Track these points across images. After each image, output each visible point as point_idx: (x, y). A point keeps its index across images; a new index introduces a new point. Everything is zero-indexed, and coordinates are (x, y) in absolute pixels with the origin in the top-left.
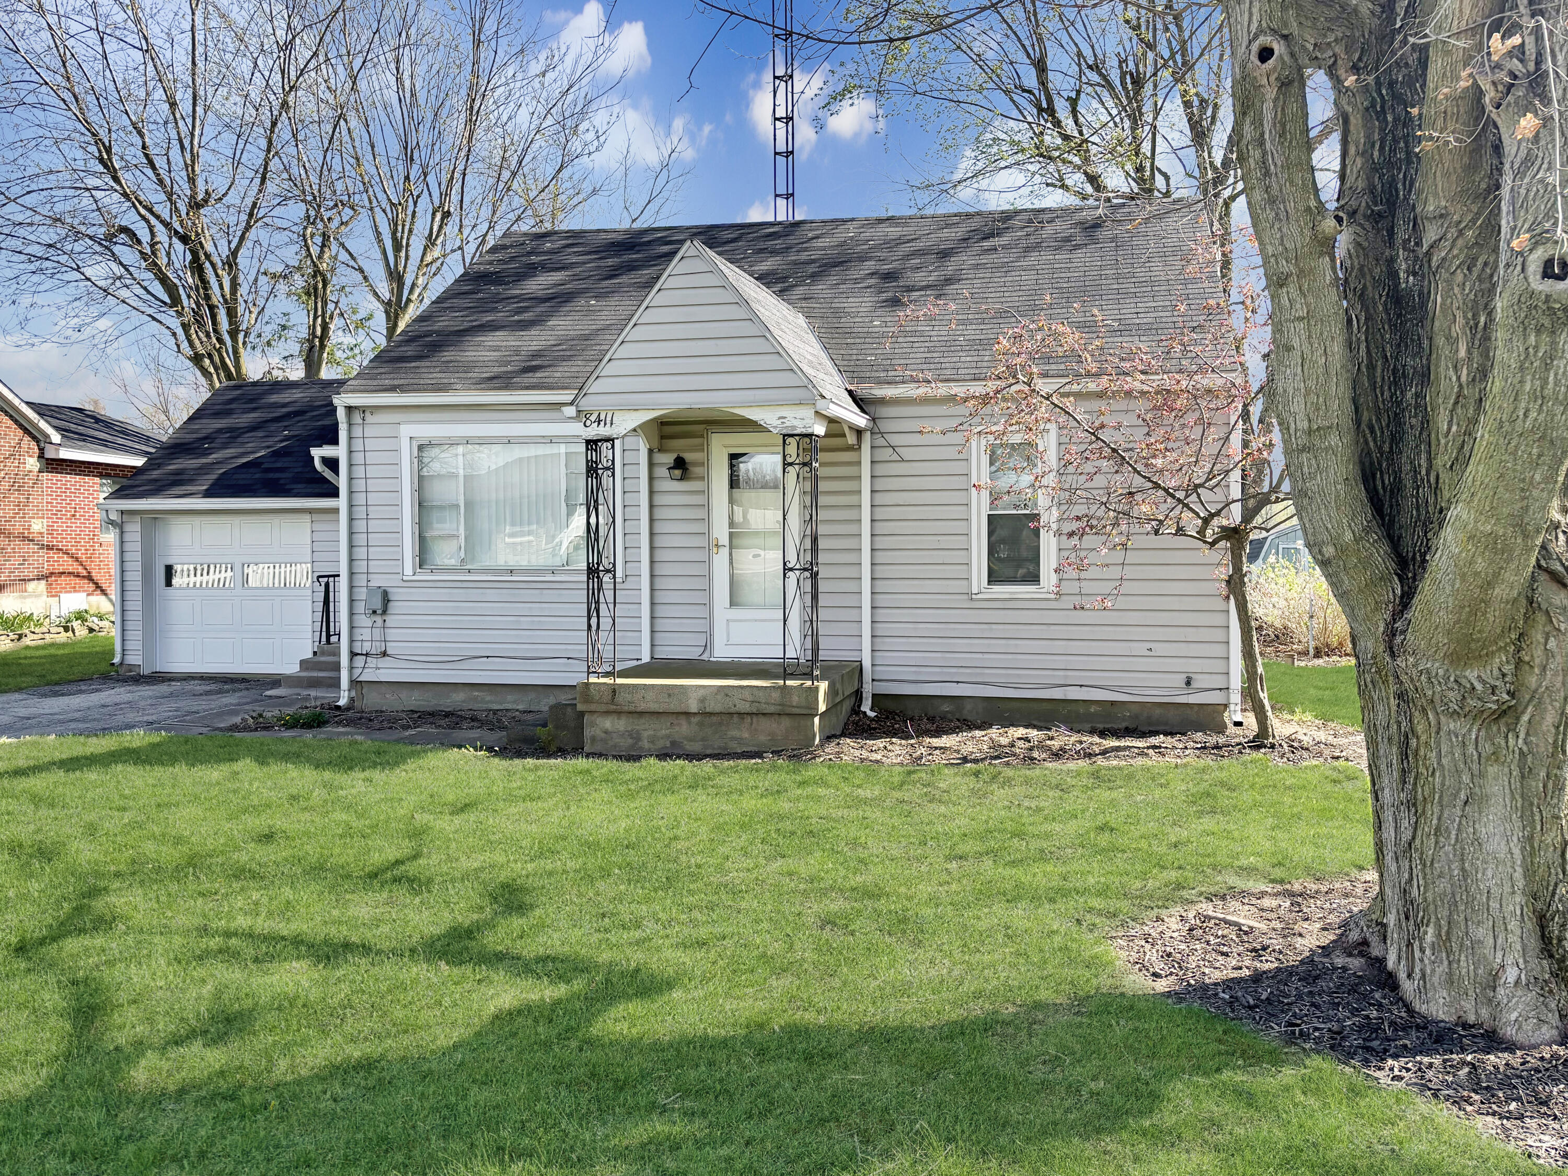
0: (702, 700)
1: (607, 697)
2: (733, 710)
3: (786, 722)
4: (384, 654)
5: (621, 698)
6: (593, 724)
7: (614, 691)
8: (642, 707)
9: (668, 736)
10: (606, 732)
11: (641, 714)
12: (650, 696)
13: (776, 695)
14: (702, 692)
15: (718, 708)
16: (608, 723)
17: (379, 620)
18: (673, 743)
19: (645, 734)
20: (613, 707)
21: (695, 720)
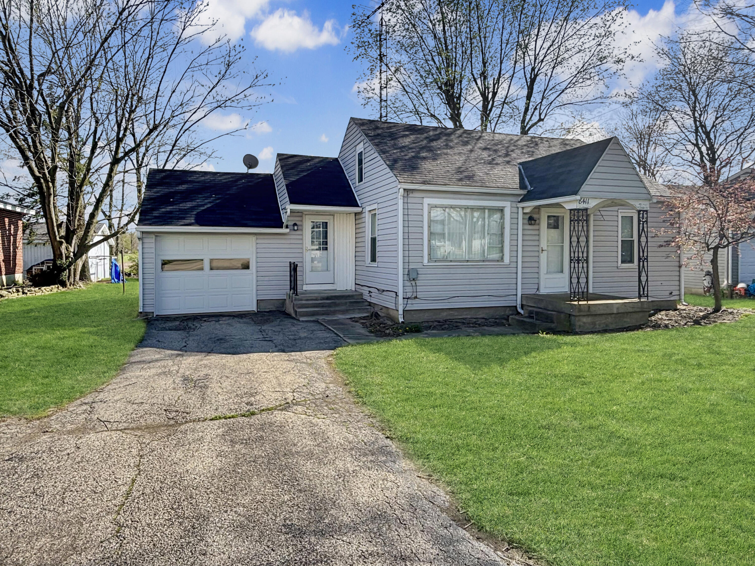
0: (618, 309)
1: (586, 309)
2: (627, 311)
3: (641, 314)
4: (416, 297)
5: (592, 309)
6: (579, 320)
7: (589, 307)
8: (599, 313)
9: (604, 323)
10: (584, 323)
11: (596, 315)
12: (601, 307)
13: (639, 305)
14: (617, 306)
15: (622, 311)
16: (584, 320)
17: (413, 283)
18: (607, 326)
19: (597, 323)
20: (589, 313)
21: (613, 316)
